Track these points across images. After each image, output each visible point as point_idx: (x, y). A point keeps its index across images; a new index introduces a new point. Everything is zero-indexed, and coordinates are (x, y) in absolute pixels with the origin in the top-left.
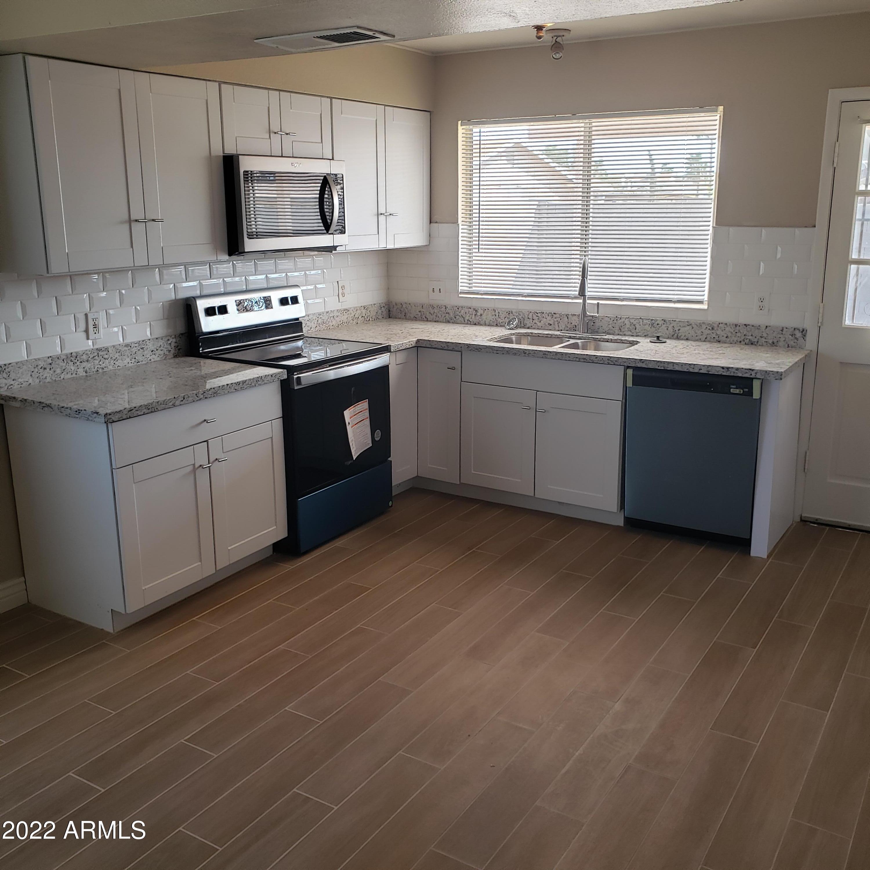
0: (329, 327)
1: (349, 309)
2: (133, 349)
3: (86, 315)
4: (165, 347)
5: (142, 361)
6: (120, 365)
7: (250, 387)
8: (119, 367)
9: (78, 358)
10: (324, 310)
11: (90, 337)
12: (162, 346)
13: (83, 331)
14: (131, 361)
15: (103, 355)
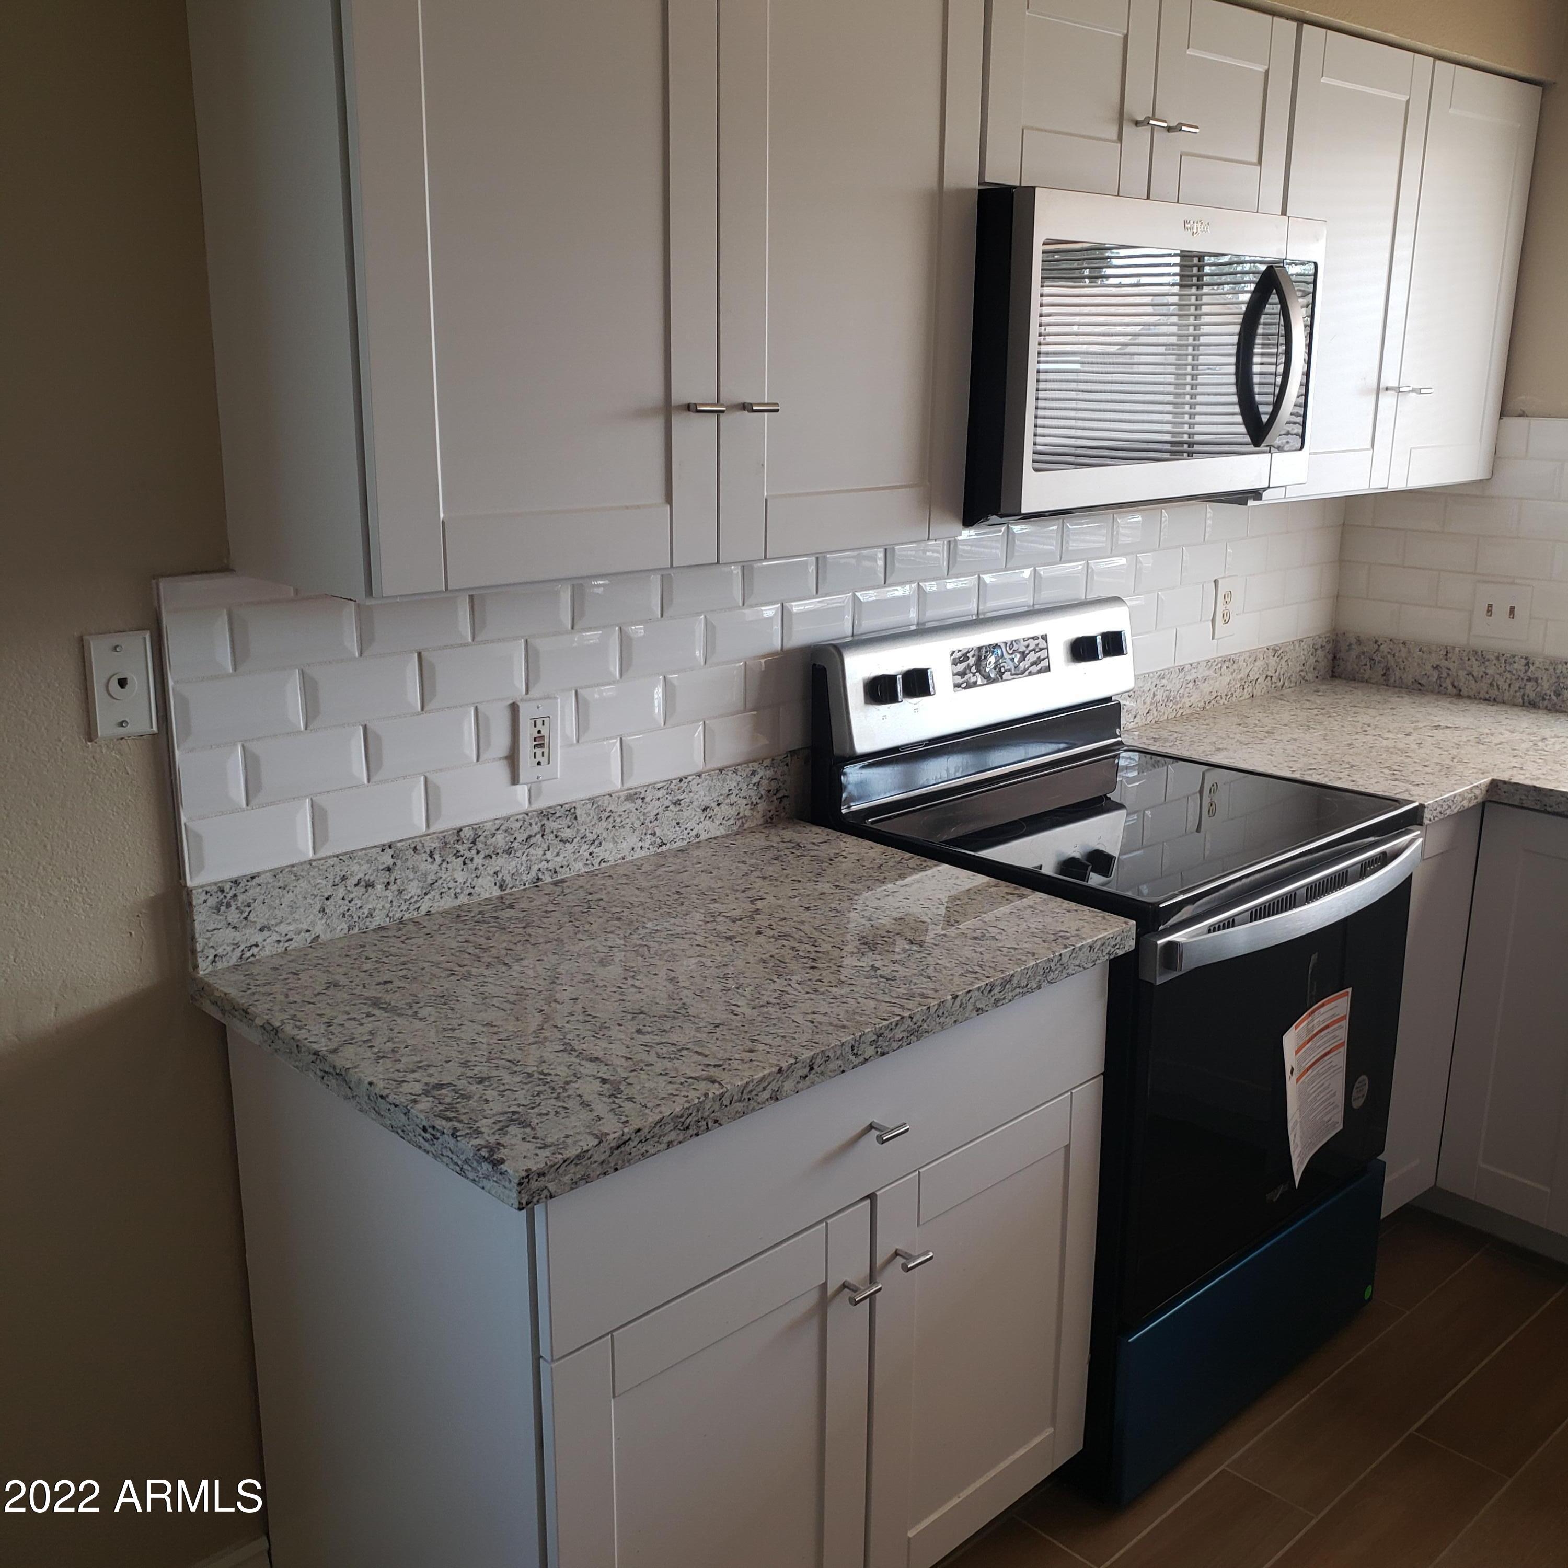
0: (1181, 711)
1: (1236, 658)
2: (649, 808)
3: (514, 709)
4: (743, 794)
5: (674, 841)
6: (607, 856)
7: (1024, 994)
8: (603, 865)
9: (480, 846)
10: (1172, 665)
11: (522, 778)
12: (735, 792)
13: (500, 759)
14: (640, 844)
15: (559, 830)
